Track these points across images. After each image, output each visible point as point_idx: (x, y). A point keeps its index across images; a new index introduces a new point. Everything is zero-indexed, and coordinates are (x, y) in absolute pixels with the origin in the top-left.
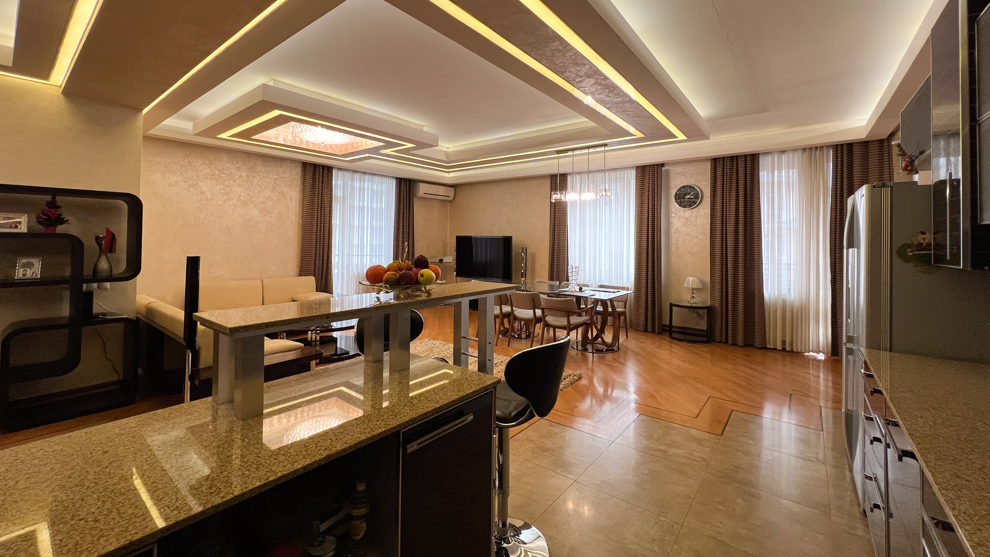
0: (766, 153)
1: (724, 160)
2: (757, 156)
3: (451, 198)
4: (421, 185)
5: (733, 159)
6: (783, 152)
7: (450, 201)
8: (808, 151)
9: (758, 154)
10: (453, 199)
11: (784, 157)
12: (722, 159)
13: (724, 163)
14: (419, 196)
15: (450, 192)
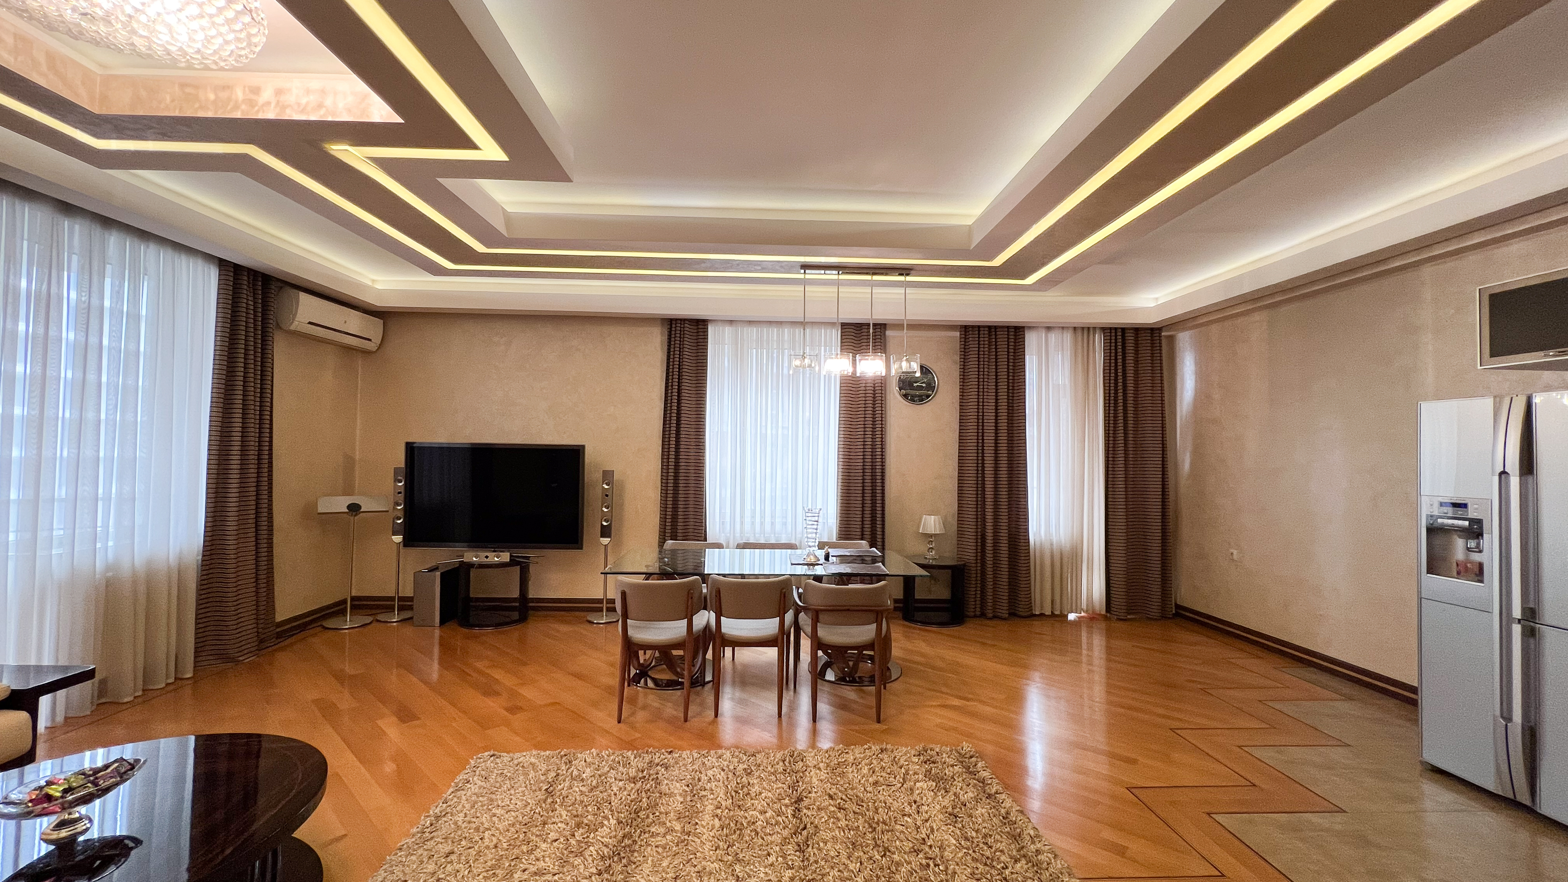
0: (1030, 328)
1: (979, 331)
2: (1021, 330)
3: (372, 346)
4: (304, 298)
5: (992, 330)
6: (1049, 329)
7: (366, 352)
8: (1079, 333)
9: (1023, 327)
10: (379, 348)
11: (1053, 337)
12: (977, 329)
13: (979, 334)
14: (292, 328)
15: (373, 329)
